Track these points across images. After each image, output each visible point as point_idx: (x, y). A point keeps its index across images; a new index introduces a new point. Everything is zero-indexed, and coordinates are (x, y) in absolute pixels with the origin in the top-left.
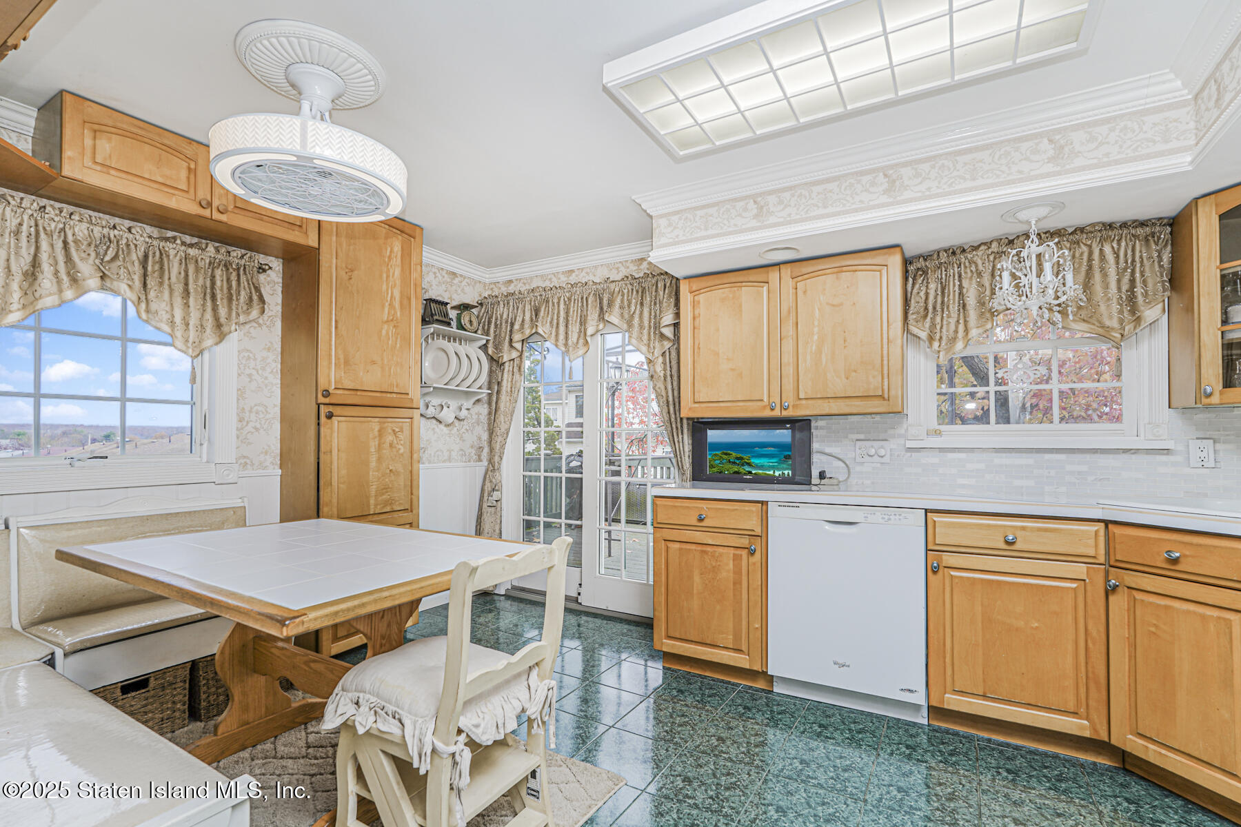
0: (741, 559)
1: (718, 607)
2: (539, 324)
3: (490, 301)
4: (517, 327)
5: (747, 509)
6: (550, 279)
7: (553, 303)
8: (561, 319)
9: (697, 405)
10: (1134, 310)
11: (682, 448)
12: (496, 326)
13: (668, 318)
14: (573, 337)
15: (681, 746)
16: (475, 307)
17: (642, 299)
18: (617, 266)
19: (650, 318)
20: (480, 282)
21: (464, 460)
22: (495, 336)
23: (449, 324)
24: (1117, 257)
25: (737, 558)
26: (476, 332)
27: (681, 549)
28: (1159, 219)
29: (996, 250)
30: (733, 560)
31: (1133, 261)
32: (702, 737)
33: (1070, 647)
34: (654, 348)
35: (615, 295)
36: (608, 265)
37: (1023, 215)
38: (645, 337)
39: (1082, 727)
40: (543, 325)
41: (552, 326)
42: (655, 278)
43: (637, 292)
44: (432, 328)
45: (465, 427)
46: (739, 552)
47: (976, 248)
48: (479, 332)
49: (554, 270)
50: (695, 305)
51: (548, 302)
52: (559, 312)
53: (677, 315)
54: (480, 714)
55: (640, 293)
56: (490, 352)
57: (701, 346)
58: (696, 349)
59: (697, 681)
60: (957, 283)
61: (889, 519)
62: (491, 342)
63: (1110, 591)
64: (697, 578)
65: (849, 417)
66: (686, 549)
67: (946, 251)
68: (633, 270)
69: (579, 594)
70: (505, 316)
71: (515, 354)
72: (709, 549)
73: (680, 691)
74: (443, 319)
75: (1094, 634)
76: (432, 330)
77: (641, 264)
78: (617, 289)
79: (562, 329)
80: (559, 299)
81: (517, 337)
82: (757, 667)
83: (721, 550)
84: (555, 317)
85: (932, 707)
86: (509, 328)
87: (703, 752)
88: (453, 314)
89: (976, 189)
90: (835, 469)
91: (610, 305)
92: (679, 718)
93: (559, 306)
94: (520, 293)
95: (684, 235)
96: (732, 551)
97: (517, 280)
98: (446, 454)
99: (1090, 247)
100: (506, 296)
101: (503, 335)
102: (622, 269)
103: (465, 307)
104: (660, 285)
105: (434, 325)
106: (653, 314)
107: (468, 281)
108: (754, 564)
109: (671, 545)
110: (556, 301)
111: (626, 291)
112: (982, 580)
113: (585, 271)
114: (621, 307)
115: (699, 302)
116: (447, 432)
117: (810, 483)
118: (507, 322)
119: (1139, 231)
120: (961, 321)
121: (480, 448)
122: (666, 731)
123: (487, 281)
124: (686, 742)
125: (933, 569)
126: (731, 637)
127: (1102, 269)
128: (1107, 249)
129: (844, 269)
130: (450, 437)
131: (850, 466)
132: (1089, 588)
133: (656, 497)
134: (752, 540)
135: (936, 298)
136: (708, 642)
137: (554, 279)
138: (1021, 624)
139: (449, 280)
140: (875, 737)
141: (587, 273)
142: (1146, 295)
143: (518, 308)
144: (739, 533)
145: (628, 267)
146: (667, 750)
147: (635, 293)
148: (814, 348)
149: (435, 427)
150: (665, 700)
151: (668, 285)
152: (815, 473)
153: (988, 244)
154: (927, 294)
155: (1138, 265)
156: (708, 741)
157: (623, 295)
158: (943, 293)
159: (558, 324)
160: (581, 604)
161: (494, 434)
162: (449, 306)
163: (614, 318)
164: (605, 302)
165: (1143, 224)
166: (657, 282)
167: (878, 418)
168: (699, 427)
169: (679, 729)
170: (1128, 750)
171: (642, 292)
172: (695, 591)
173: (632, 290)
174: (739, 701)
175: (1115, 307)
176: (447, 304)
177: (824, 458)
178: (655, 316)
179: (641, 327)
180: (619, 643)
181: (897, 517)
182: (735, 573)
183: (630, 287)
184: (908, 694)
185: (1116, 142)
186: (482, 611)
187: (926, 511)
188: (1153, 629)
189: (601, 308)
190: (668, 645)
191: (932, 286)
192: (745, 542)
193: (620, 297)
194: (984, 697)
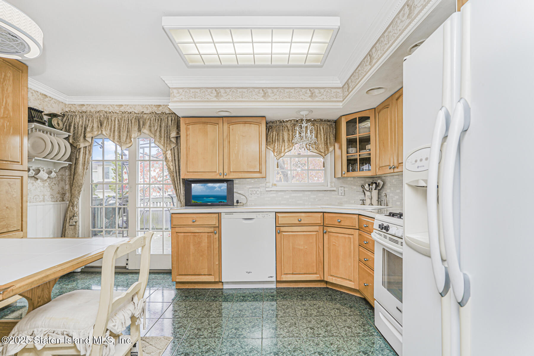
0: (211, 237)
1: (201, 258)
2: (103, 130)
3: (70, 114)
4: (88, 130)
5: (212, 216)
6: (109, 108)
7: (111, 120)
8: (116, 129)
9: (188, 173)
10: (327, 148)
11: (180, 192)
12: (74, 128)
13: (173, 134)
14: (124, 138)
15: (193, 318)
16: (59, 116)
17: (161, 124)
18: (146, 106)
19: (165, 133)
20: (62, 102)
21: (53, 201)
22: (74, 134)
23: (44, 124)
24: (324, 130)
25: (209, 237)
26: (61, 130)
27: (184, 236)
28: (333, 120)
29: (293, 123)
30: (207, 238)
31: (327, 132)
32: (200, 312)
33: (315, 253)
34: (167, 147)
35: (146, 121)
36: (142, 106)
37: (302, 113)
38: (162, 141)
39: (318, 277)
40: (105, 131)
41: (111, 131)
42: (167, 115)
43: (158, 120)
44: (33, 125)
45: (53, 182)
46: (210, 234)
47: (287, 121)
48: (63, 130)
49: (112, 103)
50: (187, 129)
51: (108, 119)
52: (115, 125)
53: (178, 133)
54: (113, 320)
55: (160, 121)
56: (71, 141)
57: (190, 148)
58: (188, 149)
59: (192, 291)
60: (282, 133)
61: (264, 216)
62: (71, 137)
63: (324, 233)
64: (192, 247)
65: (247, 179)
66: (186, 235)
67: (279, 121)
68: (155, 109)
69: (127, 264)
70: (80, 123)
71: (87, 144)
72: (197, 234)
73: (186, 297)
74: (40, 120)
75: (321, 248)
76: (33, 126)
77: (159, 107)
78: (148, 118)
79: (116, 133)
80: (115, 118)
81: (88, 135)
82: (217, 280)
83: (202, 234)
84: (113, 127)
85: (278, 281)
86: (83, 130)
87: (203, 317)
88: (46, 118)
89: (290, 101)
90: (242, 199)
91: (143, 125)
92: (189, 307)
93: (115, 122)
94: (90, 112)
95: (185, 99)
96: (207, 234)
97: (87, 105)
98: (41, 197)
99: (317, 126)
100: (81, 113)
101: (79, 133)
102: (149, 108)
103: (53, 116)
104: (170, 119)
105: (35, 123)
106: (166, 131)
107: (55, 101)
108: (216, 238)
109: (179, 234)
110: (113, 119)
111: (152, 119)
112: (292, 235)
113: (129, 106)
114: (150, 126)
115: (189, 129)
116: (42, 185)
117: (233, 205)
118: (82, 126)
119: (328, 123)
120: (283, 146)
121: (63, 194)
122: (185, 314)
123: (67, 103)
124: (194, 315)
125: (278, 232)
126: (207, 270)
127: (320, 134)
128: (321, 127)
129: (247, 122)
130: (44, 188)
131: (247, 198)
132: (319, 233)
133: (172, 214)
134: (215, 229)
135: (275, 137)
136: (197, 274)
137: (111, 108)
138: (302, 248)
139: (42, 98)
140: (261, 296)
141: (130, 107)
142: (330, 143)
143: (89, 120)
144: (209, 226)
145: (152, 108)
146: (187, 321)
147: (157, 120)
148: (236, 152)
149: (34, 182)
150: (181, 302)
151: (173, 119)
152: (235, 201)
153: (291, 121)
154: (273, 135)
155: (328, 134)
156: (203, 313)
157: (151, 121)
158: (278, 135)
159: (114, 131)
160: (128, 269)
161: (74, 186)
162: (43, 114)
163: (146, 131)
164: (141, 123)
165: (329, 121)
166: (168, 117)
167: (256, 180)
168: (188, 183)
169: (190, 311)
170: (328, 281)
171: (161, 121)
172: (191, 253)
173: (155, 119)
174: (211, 295)
175: (323, 146)
176: (42, 112)
177: (238, 195)
178: (167, 132)
179: (160, 137)
180: (152, 283)
181: (267, 215)
182: (208, 243)
183: (154, 118)
184: (270, 278)
185: (326, 95)
186: (69, 282)
187: (276, 212)
188: (334, 243)
189: (139, 125)
190: (179, 278)
191: (274, 133)
192: (212, 230)
193: (149, 122)
194: (293, 274)
